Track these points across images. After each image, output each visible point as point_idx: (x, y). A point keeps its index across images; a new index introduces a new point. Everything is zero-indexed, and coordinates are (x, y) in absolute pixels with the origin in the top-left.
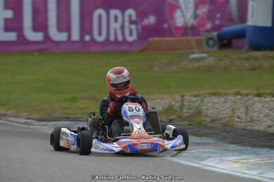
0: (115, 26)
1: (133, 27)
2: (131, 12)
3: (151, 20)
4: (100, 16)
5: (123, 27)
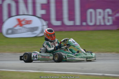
0: (100, 17)
1: (110, 18)
2: (109, 10)
4: (91, 13)
5: (104, 18)
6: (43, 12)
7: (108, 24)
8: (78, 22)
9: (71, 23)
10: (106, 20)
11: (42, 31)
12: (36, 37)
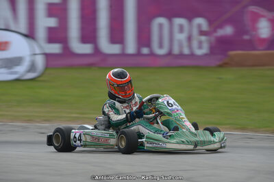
0: (180, 37)
1: (203, 38)
2: (200, 21)
3: (228, 30)
4: (161, 26)
5: (190, 39)
6: (52, 22)
7: (199, 52)
8: (131, 47)
9: (115, 49)
10: (195, 44)
11: (32, 68)
12: (17, 80)
